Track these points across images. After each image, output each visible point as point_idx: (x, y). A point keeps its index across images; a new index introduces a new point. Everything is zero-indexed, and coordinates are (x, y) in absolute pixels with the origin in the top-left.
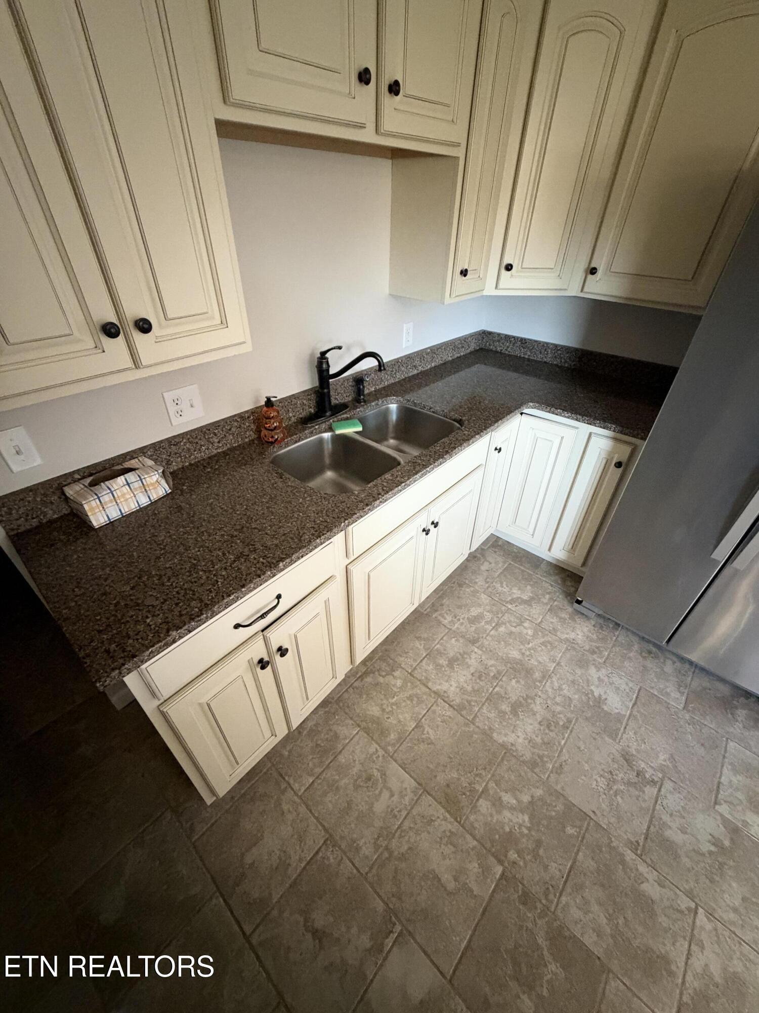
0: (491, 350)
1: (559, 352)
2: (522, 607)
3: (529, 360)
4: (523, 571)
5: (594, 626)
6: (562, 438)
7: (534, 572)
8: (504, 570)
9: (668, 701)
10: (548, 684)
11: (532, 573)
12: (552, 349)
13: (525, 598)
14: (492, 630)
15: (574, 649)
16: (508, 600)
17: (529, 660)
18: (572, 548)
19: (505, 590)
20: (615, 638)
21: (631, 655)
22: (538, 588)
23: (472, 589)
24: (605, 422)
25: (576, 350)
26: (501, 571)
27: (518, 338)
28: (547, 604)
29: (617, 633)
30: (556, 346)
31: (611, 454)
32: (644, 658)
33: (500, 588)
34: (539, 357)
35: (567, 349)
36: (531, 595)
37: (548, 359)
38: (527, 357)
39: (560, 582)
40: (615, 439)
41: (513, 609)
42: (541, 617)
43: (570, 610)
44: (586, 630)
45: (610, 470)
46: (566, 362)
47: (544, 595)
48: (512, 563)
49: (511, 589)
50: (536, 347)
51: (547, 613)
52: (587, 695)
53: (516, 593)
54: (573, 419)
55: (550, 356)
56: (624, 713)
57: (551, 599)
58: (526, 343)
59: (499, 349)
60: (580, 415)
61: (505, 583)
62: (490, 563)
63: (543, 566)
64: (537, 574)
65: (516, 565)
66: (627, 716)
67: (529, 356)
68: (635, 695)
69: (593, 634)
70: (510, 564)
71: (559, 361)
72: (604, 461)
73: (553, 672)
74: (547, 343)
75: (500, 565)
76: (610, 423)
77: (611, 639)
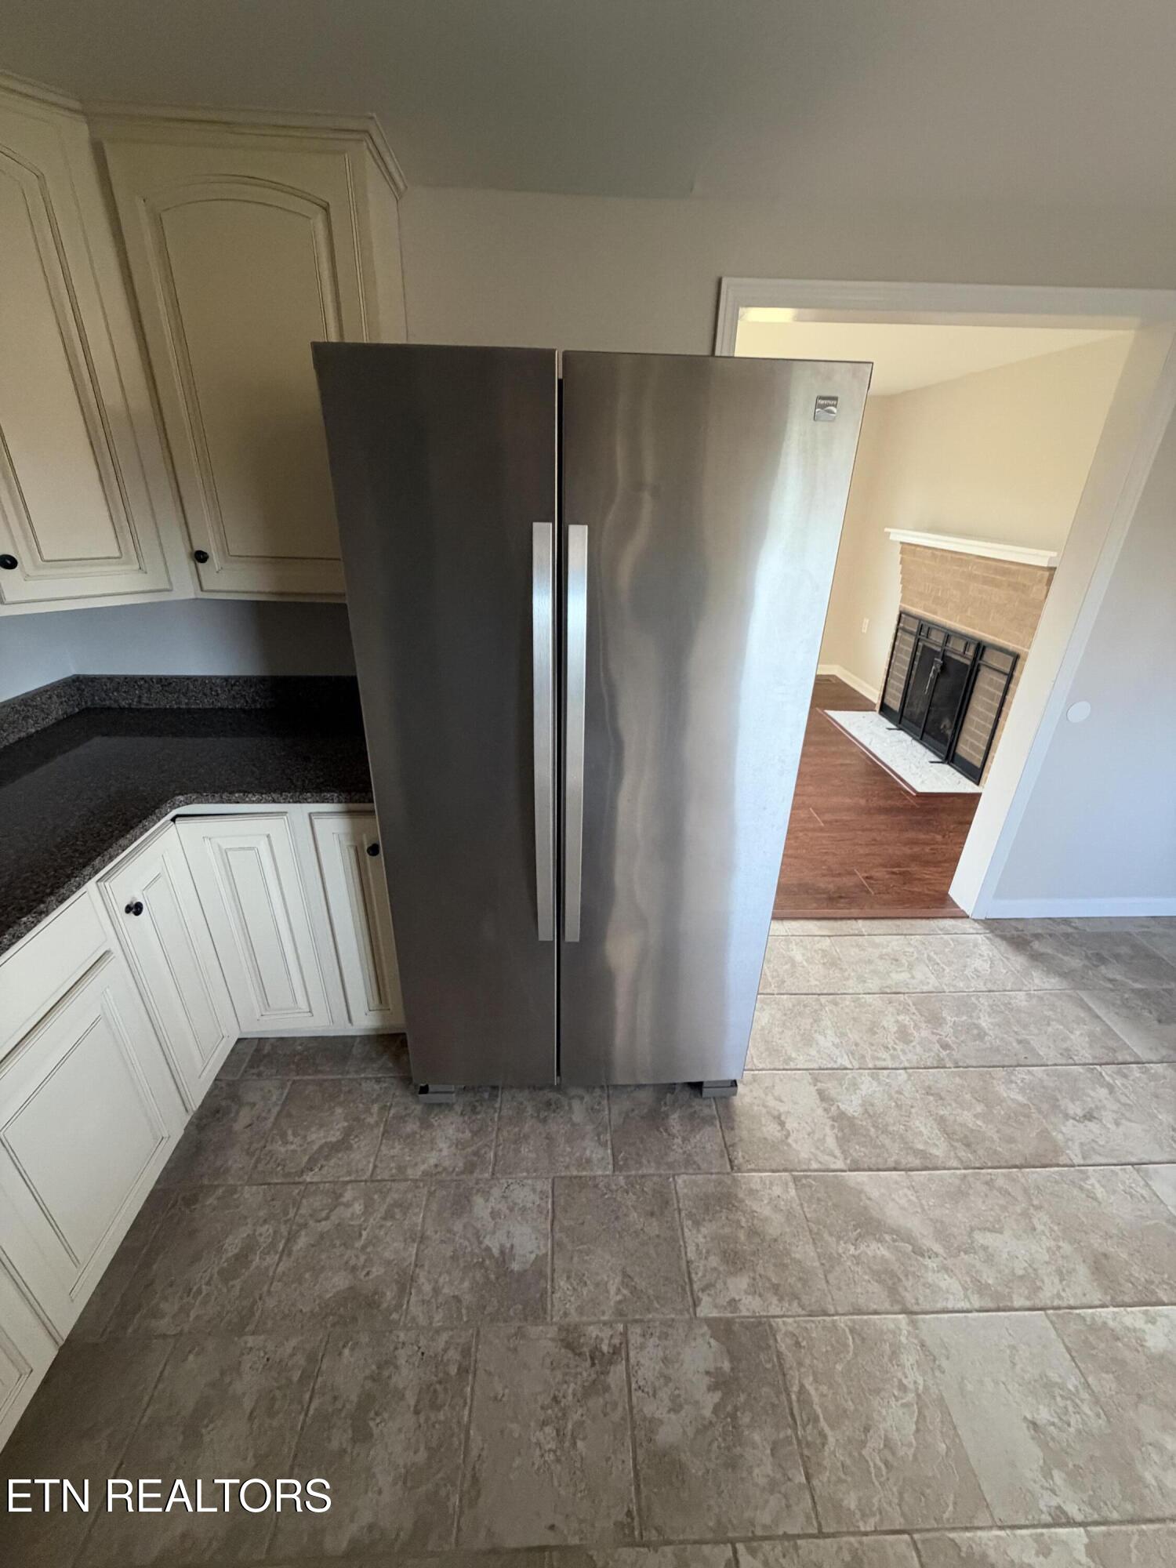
0: (109, 708)
1: (236, 688)
2: (332, 1162)
3: (189, 711)
4: (320, 1083)
5: (462, 1114)
6: (268, 836)
7: (342, 1074)
8: (284, 1105)
9: (592, 1174)
10: (413, 1299)
11: (340, 1076)
12: (222, 687)
13: (334, 1139)
14: (280, 1259)
15: (441, 1183)
16: (303, 1165)
17: (368, 1274)
18: (381, 1002)
19: (293, 1147)
20: (496, 1115)
21: (526, 1129)
22: (354, 1101)
23: (220, 1191)
24: (321, 791)
25: (262, 680)
26: (277, 1109)
27: (151, 678)
28: (377, 1124)
29: (497, 1105)
30: (226, 679)
31: (355, 836)
32: (544, 1121)
33: (283, 1150)
34: (207, 703)
35: (247, 681)
36: (346, 1124)
37: (223, 701)
38: (184, 706)
39: (391, 1065)
40: (349, 813)
41: (315, 1179)
42: (372, 1160)
43: (418, 1109)
44: (451, 1131)
45: (368, 862)
46: (254, 701)
47: (368, 1110)
48: (298, 1078)
49: (305, 1137)
50: (191, 687)
51: (381, 1144)
52: (481, 1265)
53: (318, 1137)
54: (267, 802)
55: (223, 696)
56: (544, 1252)
57: (385, 1108)
58: (170, 684)
59: (123, 704)
60: (275, 792)
61: (290, 1132)
62: (254, 1104)
63: (357, 1051)
64: (348, 1073)
65: (306, 1077)
66: (549, 1253)
67: (187, 704)
68: (550, 1201)
69: (463, 1132)
70: (294, 1082)
71: (242, 701)
72: (352, 852)
73: (416, 1266)
74: (210, 678)
75: (274, 1098)
76: (328, 791)
77: (492, 1120)
